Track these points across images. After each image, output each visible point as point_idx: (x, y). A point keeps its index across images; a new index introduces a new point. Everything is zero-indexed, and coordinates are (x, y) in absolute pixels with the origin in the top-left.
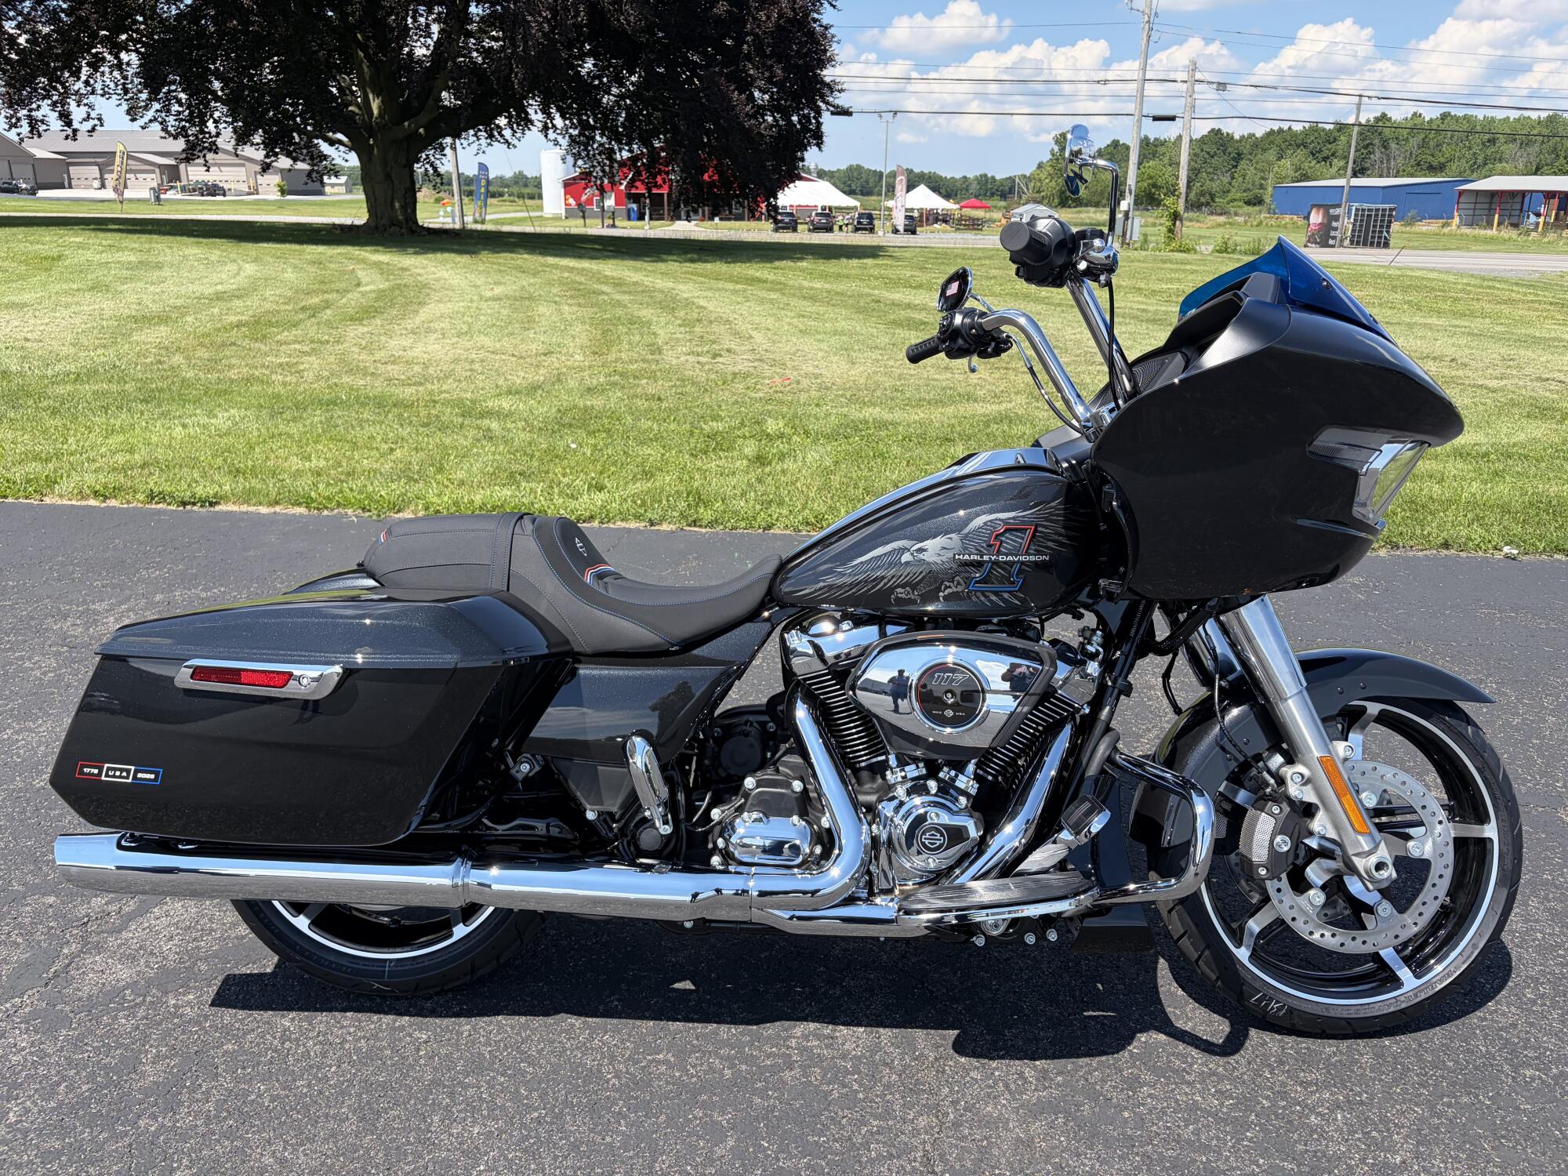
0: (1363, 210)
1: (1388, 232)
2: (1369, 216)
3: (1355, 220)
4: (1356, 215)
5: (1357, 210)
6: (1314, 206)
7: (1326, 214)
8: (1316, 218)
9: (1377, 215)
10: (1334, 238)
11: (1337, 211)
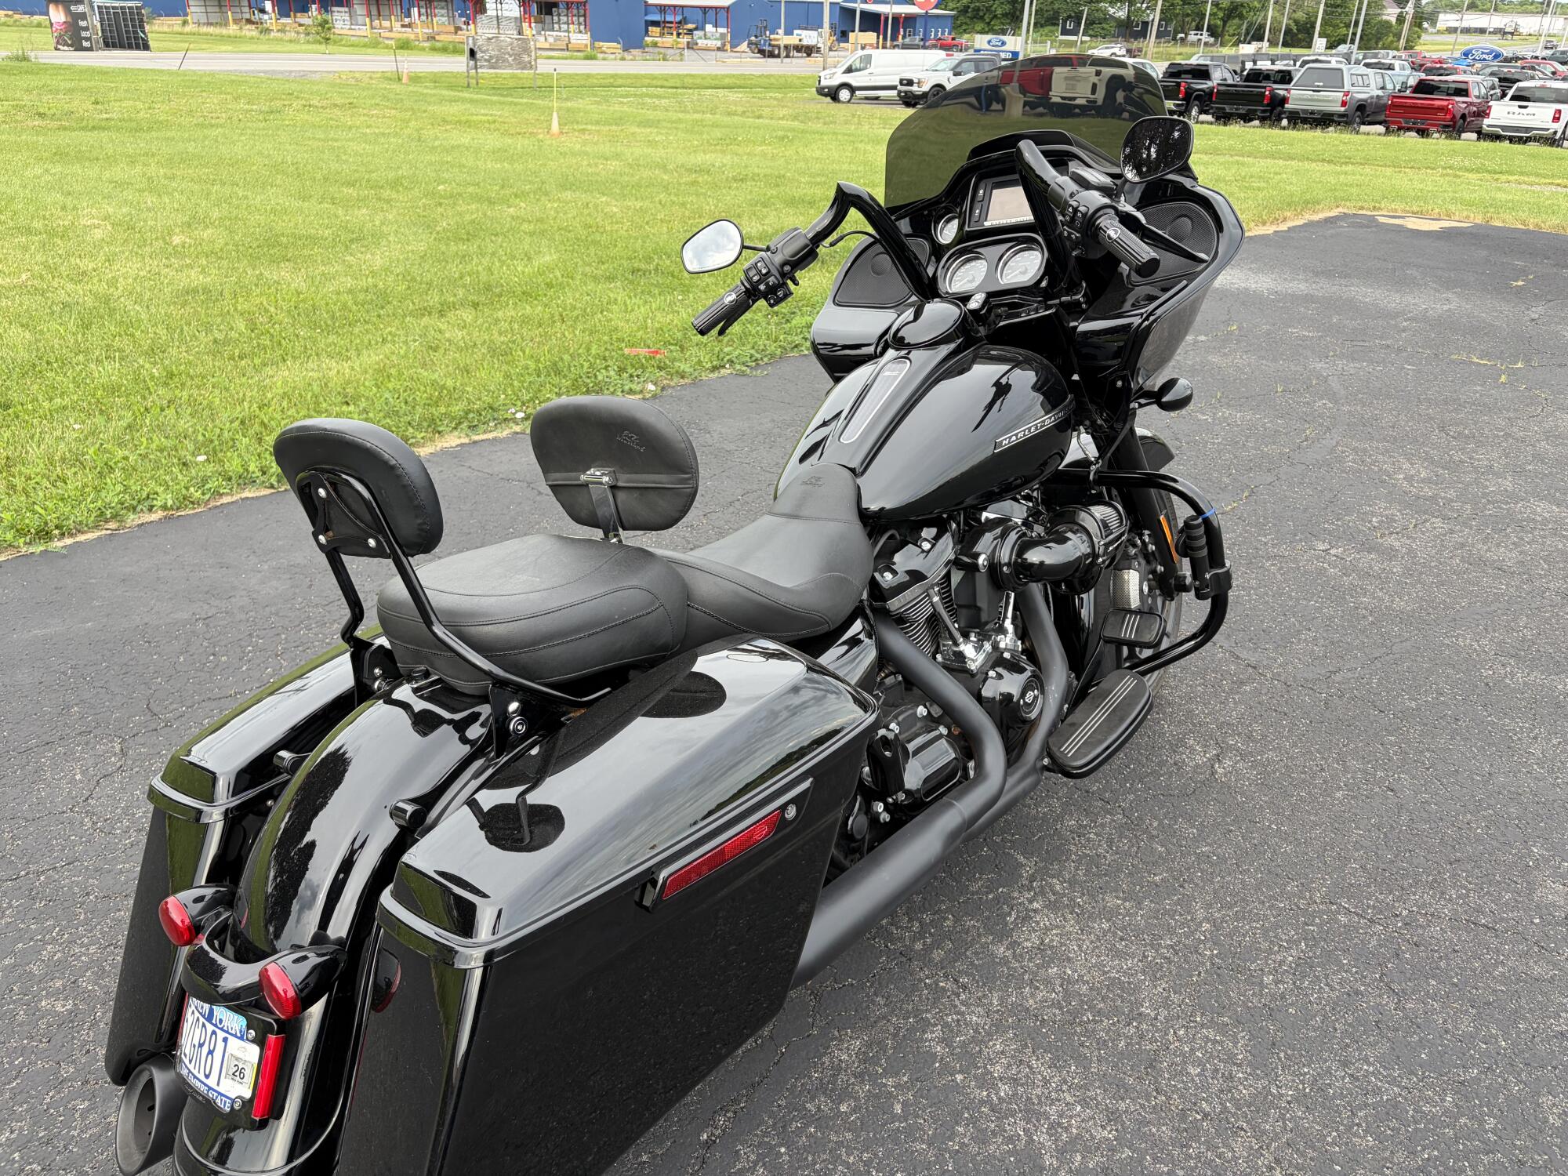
1: (143, 33)
2: (117, 15)
3: (102, 19)
7: (68, 11)
8: (58, 15)
9: (124, 14)
10: (87, 39)
11: (80, 8)
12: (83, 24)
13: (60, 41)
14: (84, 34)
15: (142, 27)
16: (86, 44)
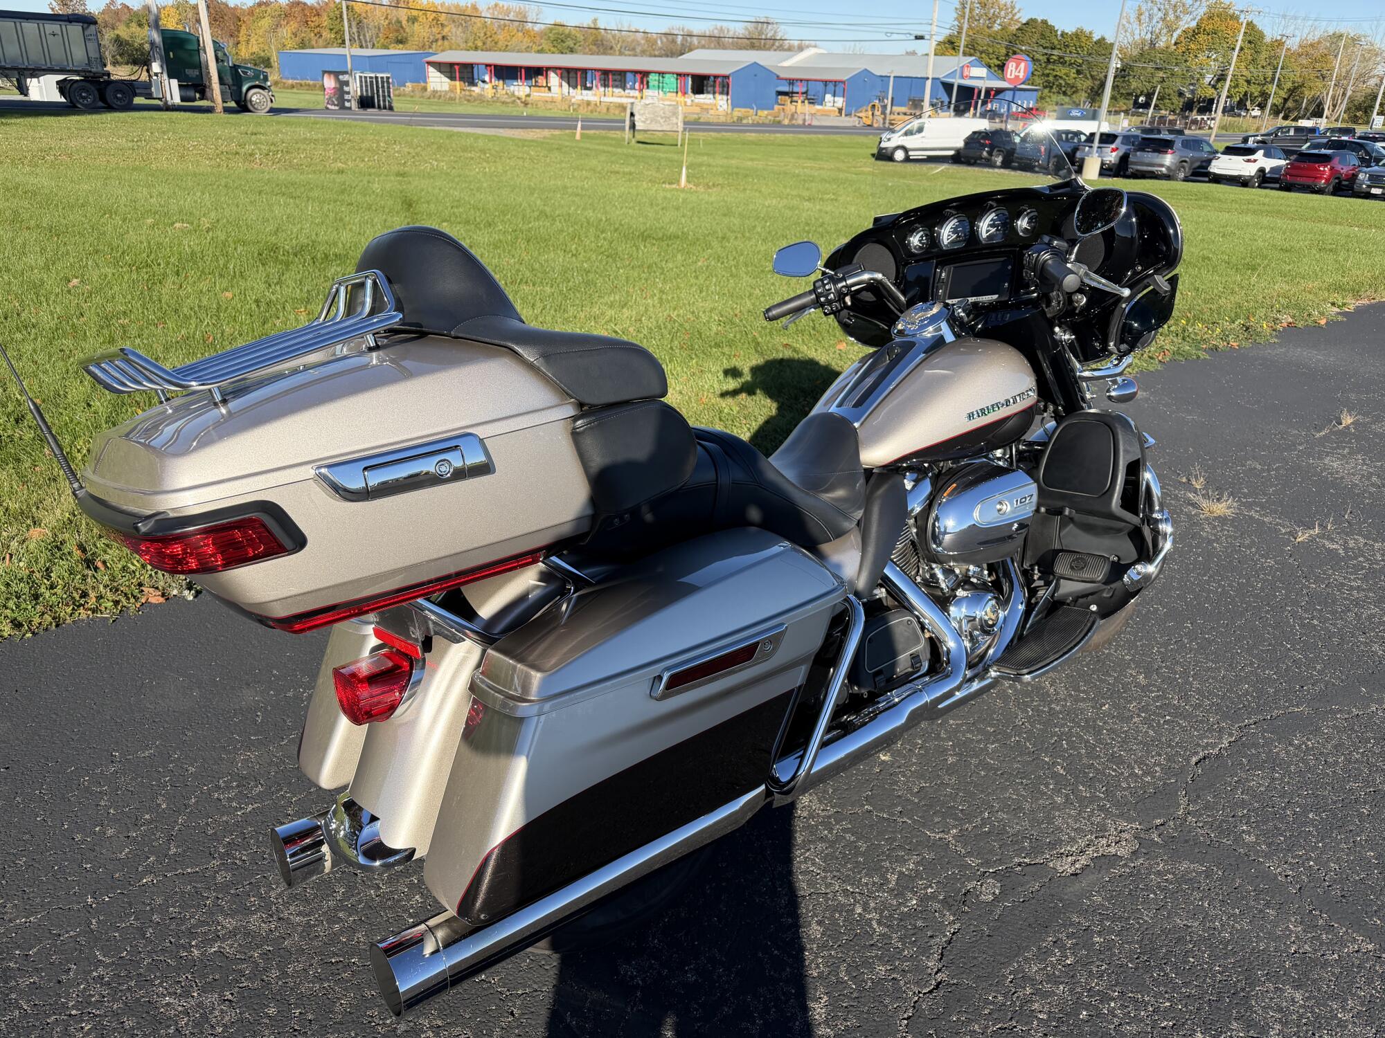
0: (366, 77)
1: (389, 96)
2: (371, 82)
3: (361, 86)
4: (361, 81)
5: (361, 77)
6: (325, 72)
7: (337, 78)
8: (329, 83)
9: (377, 82)
10: (349, 101)
11: (345, 77)
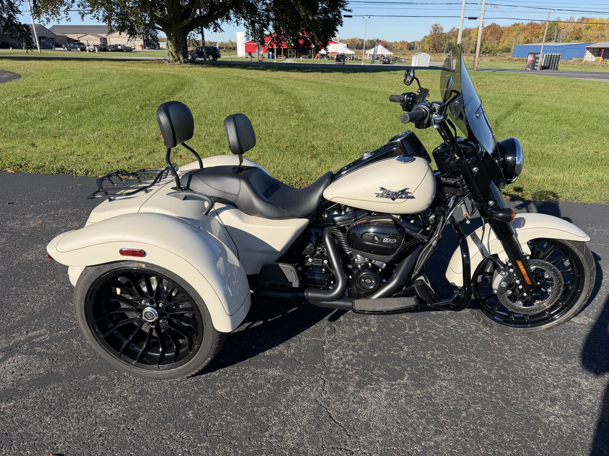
0: (548, 55)
1: (558, 64)
2: (551, 58)
4: (546, 57)
6: (530, 53)
7: (534, 56)
8: (530, 58)
9: (554, 57)
10: (537, 66)
11: (538, 56)
12: (537, 61)
13: (528, 67)
14: (536, 64)
15: (558, 62)
16: (535, 68)
